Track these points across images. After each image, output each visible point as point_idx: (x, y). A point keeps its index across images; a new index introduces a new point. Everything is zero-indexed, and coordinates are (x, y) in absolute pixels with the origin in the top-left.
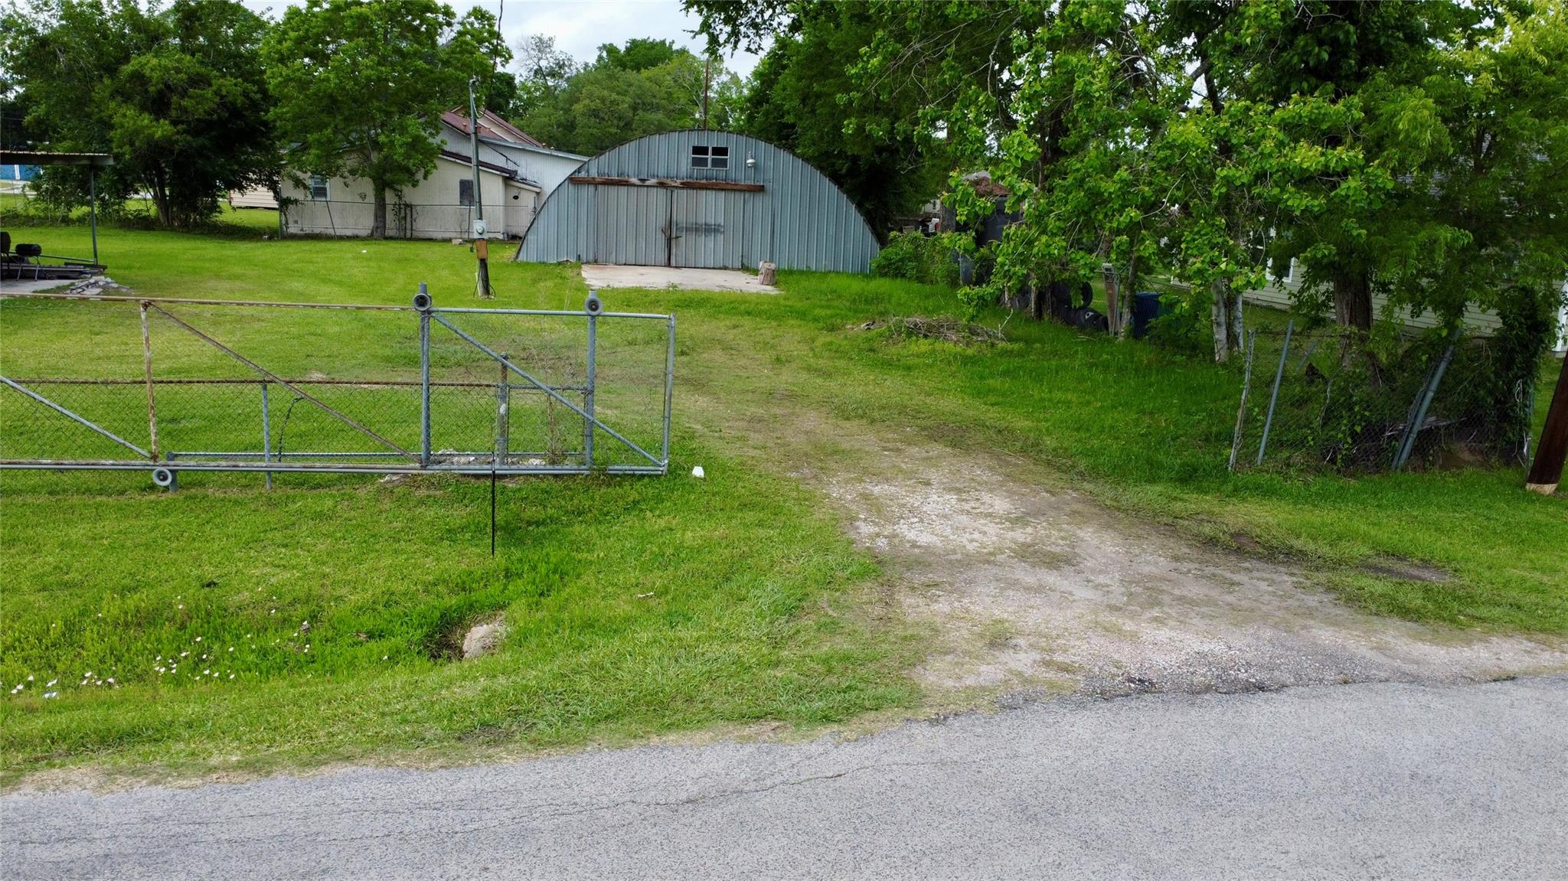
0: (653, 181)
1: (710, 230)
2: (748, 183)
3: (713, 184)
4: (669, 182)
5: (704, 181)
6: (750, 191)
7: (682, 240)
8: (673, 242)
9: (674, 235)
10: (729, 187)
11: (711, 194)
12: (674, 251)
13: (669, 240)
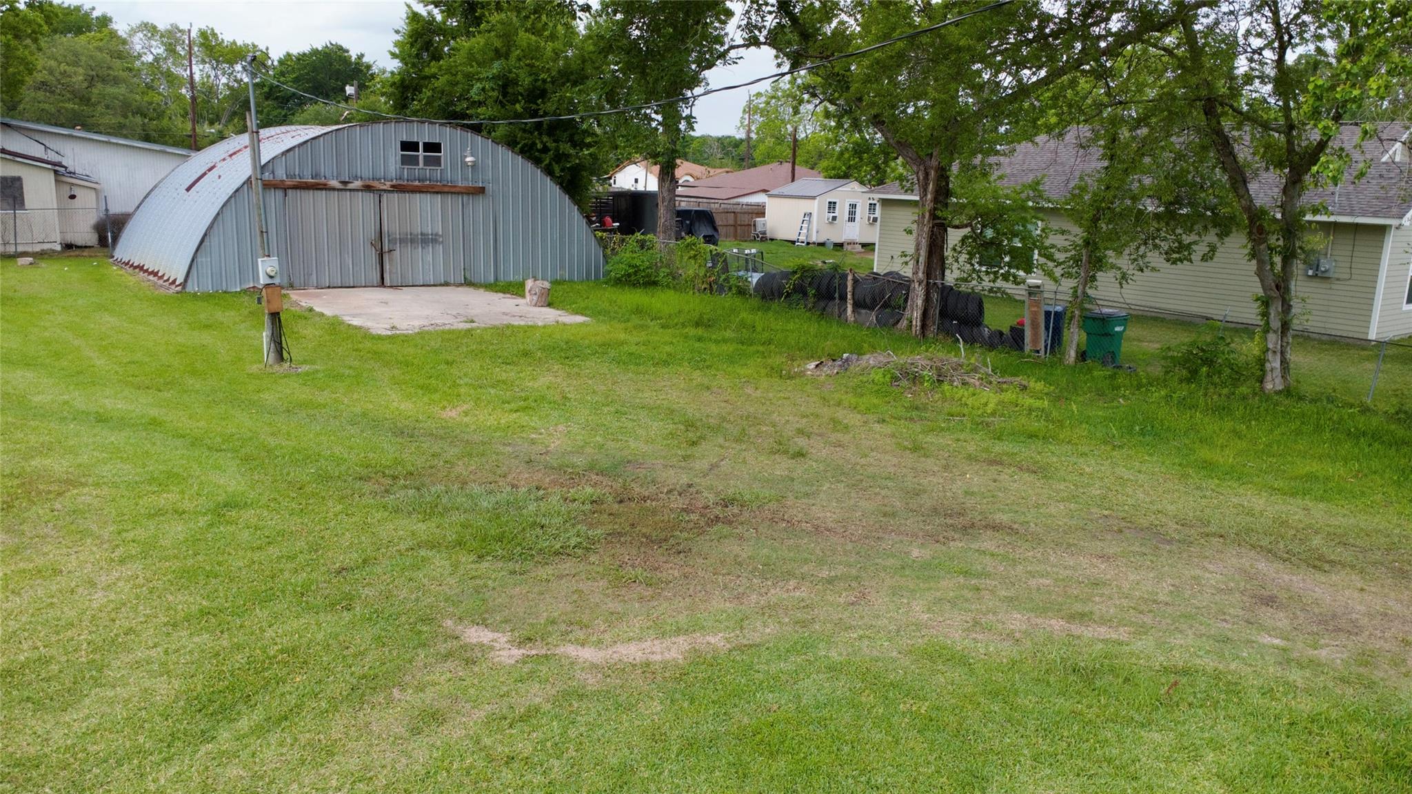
0: (357, 184)
1: (427, 240)
2: (465, 184)
3: (427, 186)
4: (375, 184)
5: (417, 183)
6: (468, 194)
7: (397, 253)
8: (386, 257)
9: (386, 248)
10: (446, 189)
11: (427, 198)
12: (387, 267)
13: (381, 256)
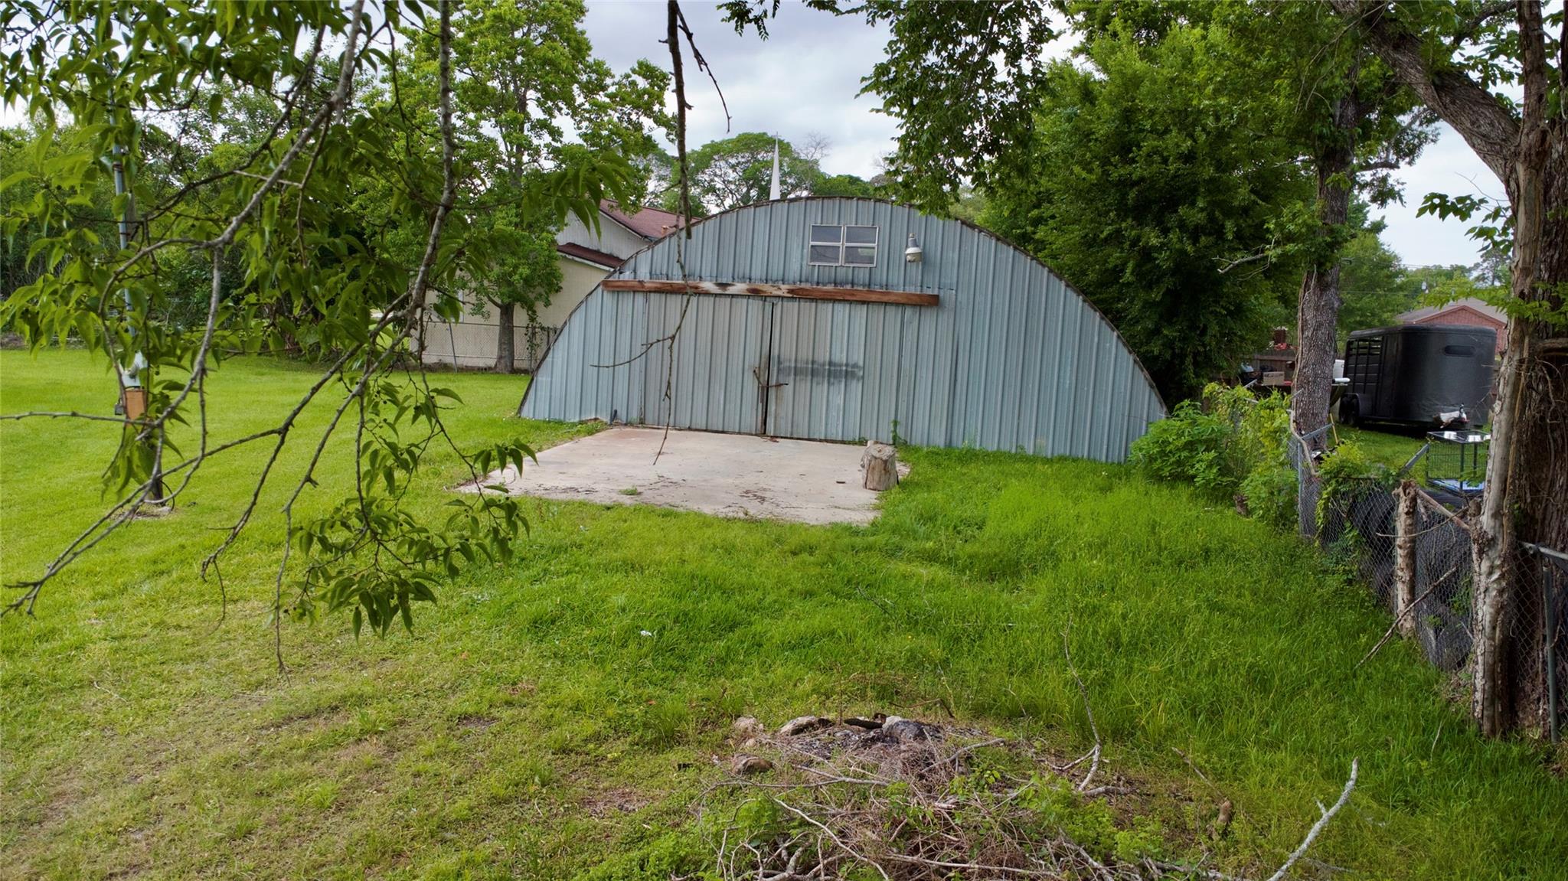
0: (739, 287)
1: (839, 373)
2: (912, 290)
3: (846, 292)
4: (767, 288)
5: (830, 287)
6: (914, 305)
7: (788, 390)
8: (772, 393)
9: (773, 382)
10: (874, 297)
11: (842, 310)
12: (772, 408)
13: (765, 391)
